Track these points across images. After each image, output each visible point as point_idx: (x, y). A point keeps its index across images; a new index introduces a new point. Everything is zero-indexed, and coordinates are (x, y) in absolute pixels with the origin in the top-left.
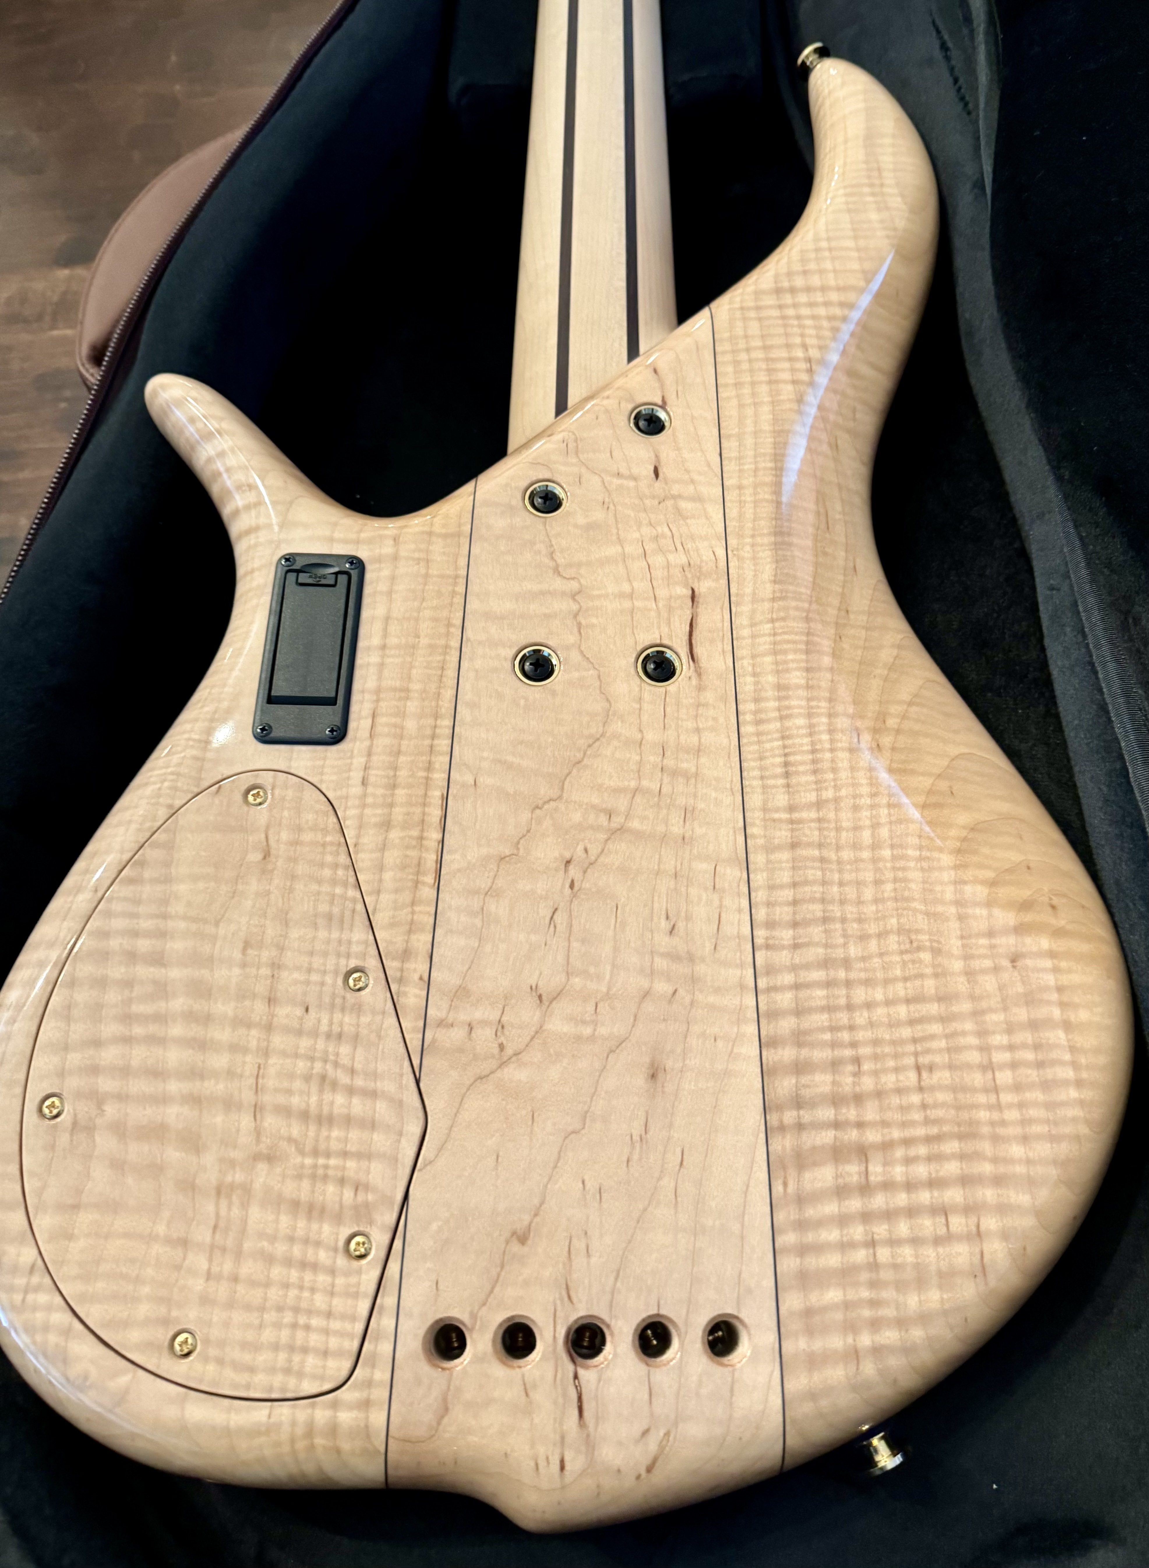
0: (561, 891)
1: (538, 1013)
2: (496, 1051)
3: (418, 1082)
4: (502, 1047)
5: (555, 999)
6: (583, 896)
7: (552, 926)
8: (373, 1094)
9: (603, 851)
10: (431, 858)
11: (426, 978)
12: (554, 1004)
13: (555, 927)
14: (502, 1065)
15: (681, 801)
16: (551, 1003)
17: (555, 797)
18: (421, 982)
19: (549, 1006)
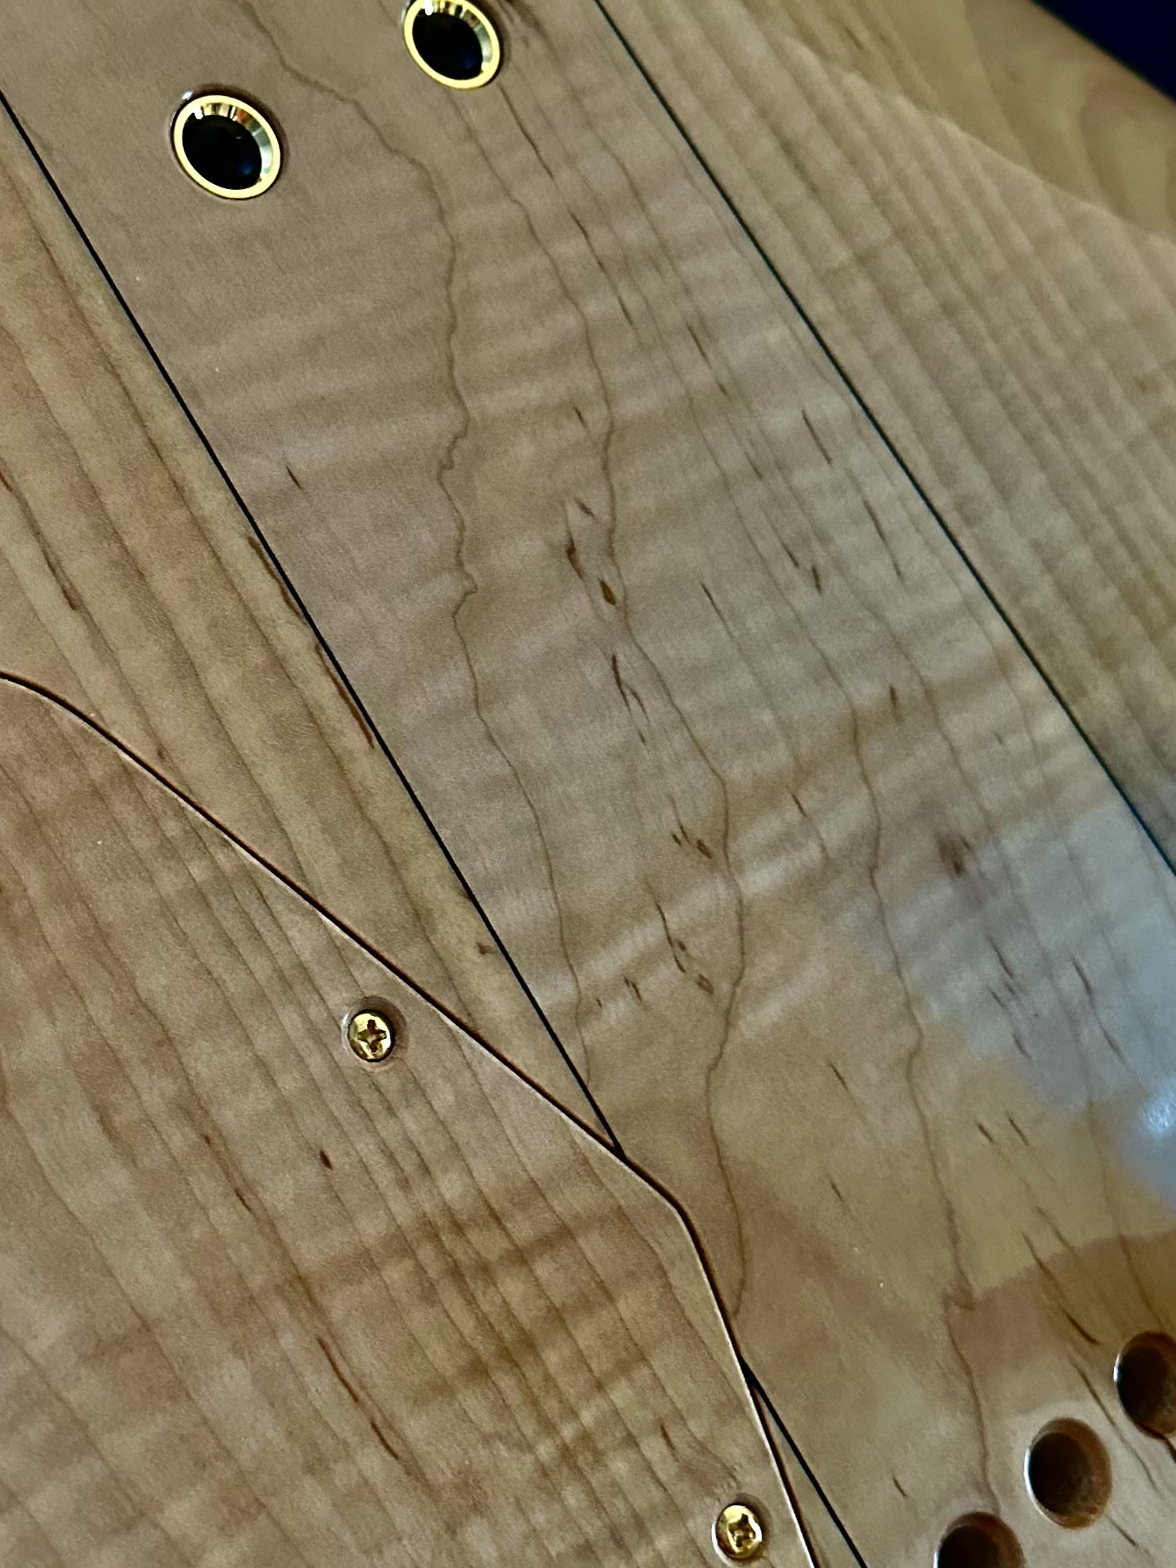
0: (599, 617)
1: (719, 881)
2: (700, 996)
3: (617, 1150)
4: (704, 984)
5: (726, 835)
6: (640, 607)
7: (630, 697)
8: (563, 1234)
9: (613, 496)
10: (324, 691)
11: (490, 942)
12: (733, 847)
13: (635, 695)
14: (728, 1019)
15: (672, 315)
16: (725, 847)
17: (458, 427)
18: (490, 958)
19: (727, 857)
